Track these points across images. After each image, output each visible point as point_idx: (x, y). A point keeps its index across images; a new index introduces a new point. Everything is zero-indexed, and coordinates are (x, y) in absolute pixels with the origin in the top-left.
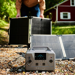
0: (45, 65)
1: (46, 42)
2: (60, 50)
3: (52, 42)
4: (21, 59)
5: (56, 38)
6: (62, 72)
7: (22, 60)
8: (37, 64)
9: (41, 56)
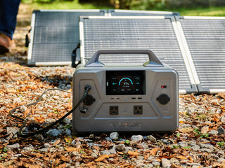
0: (142, 114)
1: (131, 39)
2: (179, 62)
3: (150, 39)
4: (55, 99)
5: (165, 25)
6: (204, 137)
7: (60, 102)
8: (114, 110)
9: (128, 81)
